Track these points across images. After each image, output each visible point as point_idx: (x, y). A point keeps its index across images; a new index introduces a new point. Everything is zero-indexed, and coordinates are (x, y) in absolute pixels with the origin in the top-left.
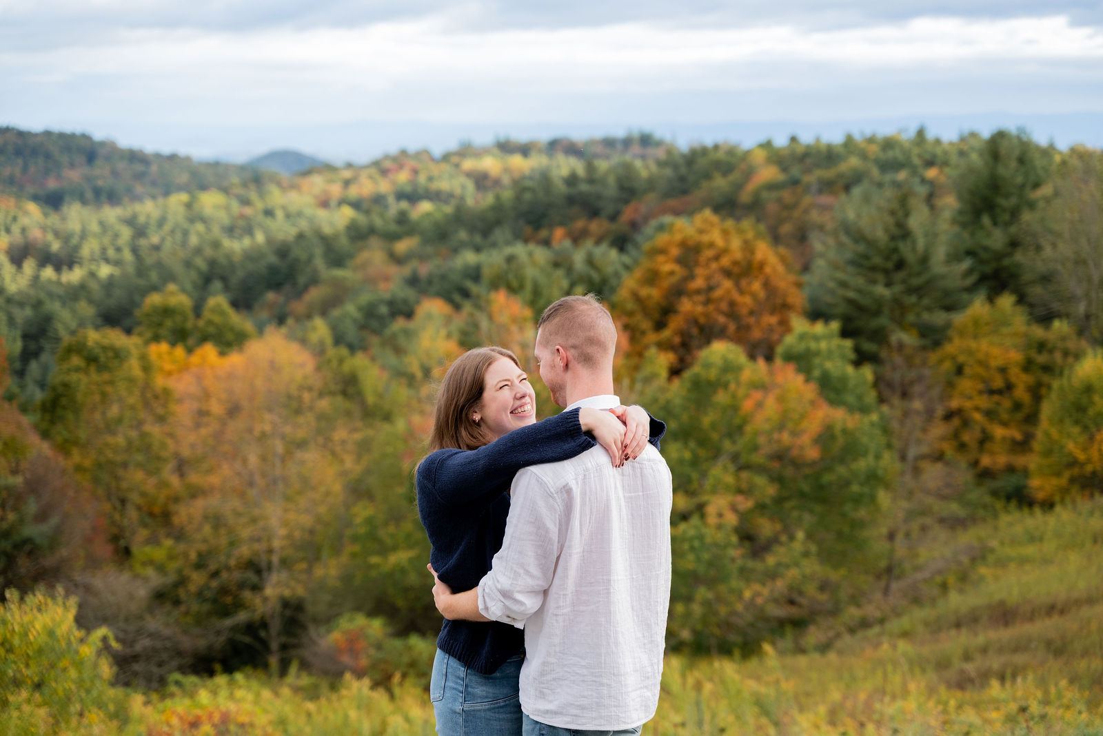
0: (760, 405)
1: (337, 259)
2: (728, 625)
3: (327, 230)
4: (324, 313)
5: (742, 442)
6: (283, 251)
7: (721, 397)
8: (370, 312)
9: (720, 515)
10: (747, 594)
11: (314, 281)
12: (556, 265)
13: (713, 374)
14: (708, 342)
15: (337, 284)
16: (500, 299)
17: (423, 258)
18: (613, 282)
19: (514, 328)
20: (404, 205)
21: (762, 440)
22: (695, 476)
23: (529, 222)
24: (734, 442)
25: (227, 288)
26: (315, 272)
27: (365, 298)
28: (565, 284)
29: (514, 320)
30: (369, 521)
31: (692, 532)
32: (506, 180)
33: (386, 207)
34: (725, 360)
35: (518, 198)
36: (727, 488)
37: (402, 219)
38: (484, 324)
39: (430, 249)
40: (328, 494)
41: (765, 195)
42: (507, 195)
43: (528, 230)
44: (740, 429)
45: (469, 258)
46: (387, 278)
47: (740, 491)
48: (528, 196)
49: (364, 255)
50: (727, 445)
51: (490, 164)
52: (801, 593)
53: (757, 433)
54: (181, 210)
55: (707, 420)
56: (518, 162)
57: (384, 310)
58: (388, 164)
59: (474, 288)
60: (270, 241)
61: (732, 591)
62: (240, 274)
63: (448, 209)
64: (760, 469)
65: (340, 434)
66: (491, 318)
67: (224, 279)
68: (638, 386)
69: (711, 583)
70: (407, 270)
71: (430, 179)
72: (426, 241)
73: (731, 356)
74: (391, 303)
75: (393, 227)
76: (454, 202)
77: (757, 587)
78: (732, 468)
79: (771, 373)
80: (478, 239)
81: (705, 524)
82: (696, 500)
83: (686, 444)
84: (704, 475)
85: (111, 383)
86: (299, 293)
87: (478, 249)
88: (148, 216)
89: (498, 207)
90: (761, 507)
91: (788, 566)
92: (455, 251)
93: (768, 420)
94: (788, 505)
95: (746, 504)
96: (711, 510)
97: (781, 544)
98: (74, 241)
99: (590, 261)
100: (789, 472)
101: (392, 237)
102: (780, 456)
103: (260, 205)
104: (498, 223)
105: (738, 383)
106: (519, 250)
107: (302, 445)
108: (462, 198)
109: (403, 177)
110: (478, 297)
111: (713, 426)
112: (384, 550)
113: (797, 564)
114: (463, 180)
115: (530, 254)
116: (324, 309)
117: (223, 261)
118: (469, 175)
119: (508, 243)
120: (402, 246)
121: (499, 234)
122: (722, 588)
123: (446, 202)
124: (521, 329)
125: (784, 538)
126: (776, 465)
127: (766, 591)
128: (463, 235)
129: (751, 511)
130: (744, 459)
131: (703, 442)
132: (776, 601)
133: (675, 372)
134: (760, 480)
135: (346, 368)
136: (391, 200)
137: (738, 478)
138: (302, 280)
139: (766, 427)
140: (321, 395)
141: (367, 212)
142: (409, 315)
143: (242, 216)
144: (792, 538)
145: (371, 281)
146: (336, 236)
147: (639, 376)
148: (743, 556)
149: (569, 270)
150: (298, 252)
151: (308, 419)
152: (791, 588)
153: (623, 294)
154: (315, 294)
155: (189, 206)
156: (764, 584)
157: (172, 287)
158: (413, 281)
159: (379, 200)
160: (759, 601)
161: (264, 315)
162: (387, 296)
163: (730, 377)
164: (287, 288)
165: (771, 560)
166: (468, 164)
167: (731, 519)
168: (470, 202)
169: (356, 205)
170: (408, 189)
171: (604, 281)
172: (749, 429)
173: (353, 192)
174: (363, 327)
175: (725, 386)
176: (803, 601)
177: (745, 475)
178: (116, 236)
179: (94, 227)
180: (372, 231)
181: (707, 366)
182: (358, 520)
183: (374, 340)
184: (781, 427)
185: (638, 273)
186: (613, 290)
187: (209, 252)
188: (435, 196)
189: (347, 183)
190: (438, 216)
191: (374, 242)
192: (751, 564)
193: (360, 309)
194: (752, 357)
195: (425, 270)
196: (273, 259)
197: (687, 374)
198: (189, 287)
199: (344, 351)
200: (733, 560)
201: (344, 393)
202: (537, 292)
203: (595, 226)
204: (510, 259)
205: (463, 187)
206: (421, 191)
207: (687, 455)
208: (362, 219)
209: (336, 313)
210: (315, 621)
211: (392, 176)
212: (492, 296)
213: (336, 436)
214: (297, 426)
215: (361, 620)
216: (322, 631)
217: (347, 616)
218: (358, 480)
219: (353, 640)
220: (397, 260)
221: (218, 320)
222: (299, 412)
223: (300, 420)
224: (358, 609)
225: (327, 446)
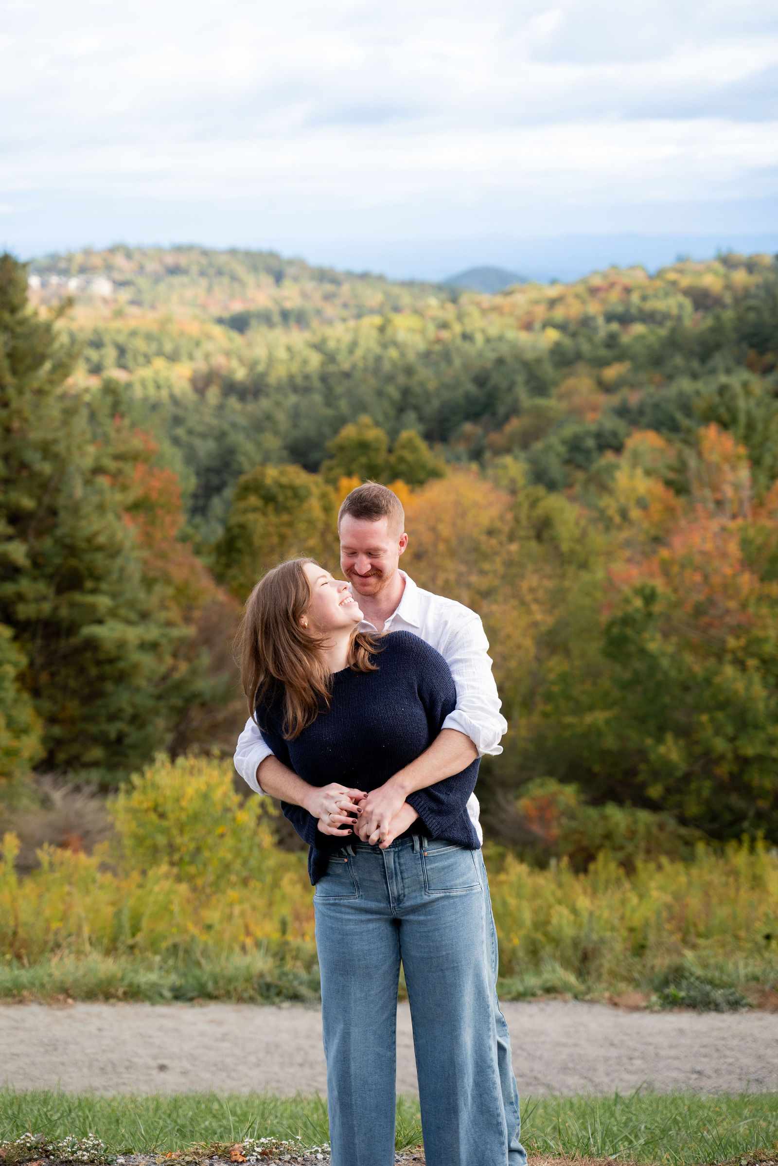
1: (540, 387)
3: (529, 356)
4: (525, 446)
6: (481, 380)
8: (575, 446)
11: (515, 410)
12: (777, 395)
15: (539, 413)
16: (711, 434)
17: (633, 386)
19: (727, 468)
20: (615, 326)
23: (753, 346)
25: (421, 419)
26: (516, 401)
27: (569, 430)
29: (727, 458)
30: (564, 678)
32: (728, 298)
33: (595, 330)
35: (741, 319)
37: (612, 341)
38: (693, 463)
39: (643, 376)
40: (519, 647)
42: (730, 316)
43: (752, 354)
45: (685, 385)
46: (594, 409)
48: (752, 316)
49: (571, 382)
51: (711, 281)
54: (374, 333)
56: (740, 277)
57: (590, 443)
58: (597, 281)
59: (685, 422)
60: (466, 367)
62: (436, 403)
63: (664, 332)
65: (531, 580)
66: (701, 455)
67: (418, 409)
70: (614, 400)
71: (645, 298)
72: (638, 367)
74: (598, 435)
75: (603, 352)
76: (669, 324)
80: (696, 365)
85: (290, 524)
86: (499, 425)
87: (695, 376)
88: (339, 341)
89: (718, 329)
92: (670, 378)
98: (261, 368)
101: (602, 363)
103: (458, 328)
104: (717, 346)
106: (737, 378)
108: (679, 319)
109: (614, 296)
110: (688, 431)
112: (579, 709)
114: (681, 298)
115: (747, 383)
116: (525, 440)
117: (418, 390)
118: (687, 292)
119: (728, 371)
120: (611, 373)
121: (719, 360)
123: (661, 324)
124: (735, 469)
128: (679, 360)
135: (539, 511)
136: (600, 321)
138: (502, 410)
140: (512, 538)
141: (574, 335)
142: (618, 449)
143: (439, 341)
145: (576, 413)
146: (539, 361)
150: (496, 379)
151: (498, 565)
154: (515, 425)
155: (382, 329)
157: (365, 419)
158: (622, 412)
159: (586, 322)
161: (461, 449)
162: (593, 428)
164: (486, 418)
166: (685, 280)
168: (688, 323)
169: (562, 327)
170: (620, 309)
173: (559, 314)
174: (568, 462)
178: (305, 362)
179: (282, 354)
180: (579, 356)
182: (552, 677)
183: (580, 476)
187: (402, 379)
188: (649, 318)
189: (553, 303)
190: (652, 340)
191: (581, 368)
193: (564, 442)
195: (634, 398)
196: (471, 388)
198: (380, 418)
199: (541, 491)
201: (539, 537)
202: (752, 427)
204: (724, 390)
205: (681, 307)
206: (634, 311)
208: (568, 342)
209: (538, 446)
210: (504, 784)
211: (602, 295)
212: (702, 431)
213: (525, 585)
214: (482, 572)
215: (552, 786)
216: (510, 797)
217: (538, 781)
218: (551, 633)
219: (545, 808)
220: (606, 388)
221: (409, 457)
222: (485, 557)
223: (486, 566)
224: (551, 773)
225: (516, 595)
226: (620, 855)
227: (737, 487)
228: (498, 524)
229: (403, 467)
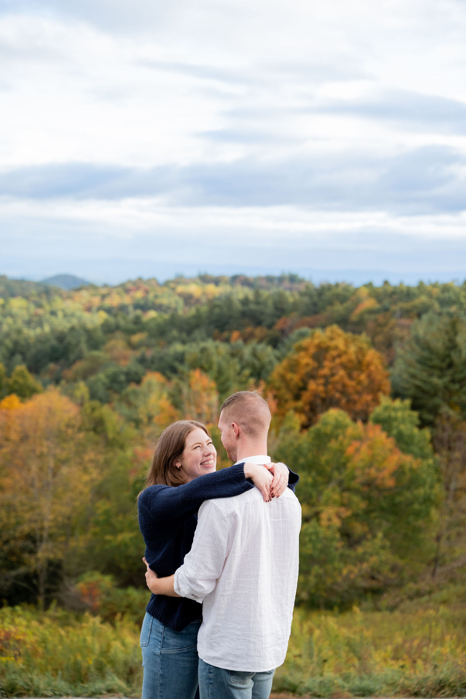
0: (357, 451)
1: (95, 344)
2: (331, 590)
3: (90, 326)
5: (346, 473)
7: (333, 445)
8: (114, 379)
9: (330, 520)
10: (345, 572)
12: (233, 355)
13: (329, 429)
14: (327, 409)
15: (94, 360)
16: (196, 375)
18: (269, 368)
19: (204, 394)
20: (139, 312)
21: (358, 473)
22: (314, 494)
23: (217, 327)
24: (340, 473)
25: (24, 360)
28: (238, 367)
29: (205, 389)
31: (311, 530)
32: (204, 300)
33: (127, 313)
34: (337, 420)
35: (211, 312)
36: (335, 502)
37: (137, 321)
38: (185, 390)
39: (153, 341)
40: (81, 493)
41: (366, 317)
42: (204, 309)
43: (216, 332)
44: (344, 465)
45: (178, 347)
46: (126, 358)
47: (343, 505)
48: (217, 310)
49: (112, 343)
50: (336, 474)
51: (195, 289)
52: (379, 572)
53: (355, 468)
55: (324, 458)
56: (211, 288)
57: (122, 378)
58: (130, 286)
59: (180, 367)
60: (53, 331)
61: (335, 569)
62: (33, 351)
63: (166, 316)
64: (356, 491)
65: (90, 455)
66: (190, 386)
67: (23, 354)
68: (281, 435)
69: (322, 563)
70: (138, 354)
71: (156, 297)
72: (151, 336)
73: (341, 419)
74: (127, 374)
75: (131, 326)
76: (170, 312)
77: (351, 567)
78: (338, 490)
79: (365, 430)
80: (184, 336)
81: (320, 525)
82: (314, 510)
83: (310, 473)
84: (320, 493)
87: (184, 342)
89: (198, 316)
90: (356, 516)
91: (371, 555)
92: (170, 343)
93: (362, 460)
94: (373, 515)
95: (346, 513)
96: (324, 516)
97: (367, 540)
99: (254, 354)
100: (375, 494)
101: (130, 332)
102: (369, 484)
103: (48, 308)
104: (197, 326)
105: (344, 436)
106: (210, 344)
108: (176, 310)
109: (139, 295)
110: (183, 373)
111: (327, 462)
112: (115, 532)
113: (377, 554)
114: (176, 298)
115: (217, 348)
116: (85, 375)
117: (23, 342)
118: (180, 295)
119: (203, 340)
120: (136, 338)
121: (198, 334)
122: (329, 567)
123: (165, 312)
124: (209, 395)
125: (369, 536)
126: (365, 489)
127: (356, 570)
128: (175, 333)
129: (349, 518)
130: (345, 485)
131: (320, 473)
132: (363, 577)
133: (305, 427)
134: (356, 499)
135: (96, 414)
136: (131, 309)
137: (342, 497)
138: (72, 356)
139: (361, 465)
140: (80, 430)
141: (115, 316)
142: (138, 382)
143: (36, 315)
144: (374, 536)
145: (116, 359)
146: (95, 330)
147: (282, 428)
148: (343, 547)
149: (241, 359)
150: (70, 339)
151: (71, 446)
152: (373, 569)
153: (274, 376)
154: (79, 366)
156: (355, 566)
158: (142, 361)
159: (123, 308)
160: (352, 576)
161: (47, 377)
163: (339, 431)
164: (62, 361)
165: (360, 550)
166: (180, 289)
167: (337, 523)
168: (180, 312)
169: (108, 311)
170: (142, 302)
171: (263, 367)
172: (350, 465)
173: (108, 302)
175: (336, 437)
176: (381, 577)
177: (346, 494)
180: (118, 328)
181: (325, 424)
182: (100, 511)
183: (116, 397)
184: (370, 465)
185: (285, 363)
186: (268, 373)
187: (14, 336)
188: (159, 308)
189: (104, 297)
190: (160, 320)
191: (119, 335)
192: (347, 552)
193: (108, 377)
194: (355, 420)
195: (149, 354)
196: (54, 342)
197: (312, 429)
198: (0, 358)
199: (96, 403)
200: (336, 549)
201: (95, 430)
202: (220, 372)
203: (259, 332)
204: (203, 350)
205: (177, 303)
207: (310, 480)
208: (112, 320)
209: (92, 378)
210: (69, 575)
211: (132, 294)
212: (192, 373)
213: (87, 458)
214: (63, 449)
215: (97, 576)
216: (73, 581)
217: (89, 573)
218: (101, 486)
219: (92, 588)
220: (133, 347)
221: (21, 381)
222: (65, 441)
223: (65, 445)
224: (96, 568)
225: (81, 463)
226: (136, 617)
227: (210, 406)
228: (73, 422)
229: (16, 387)
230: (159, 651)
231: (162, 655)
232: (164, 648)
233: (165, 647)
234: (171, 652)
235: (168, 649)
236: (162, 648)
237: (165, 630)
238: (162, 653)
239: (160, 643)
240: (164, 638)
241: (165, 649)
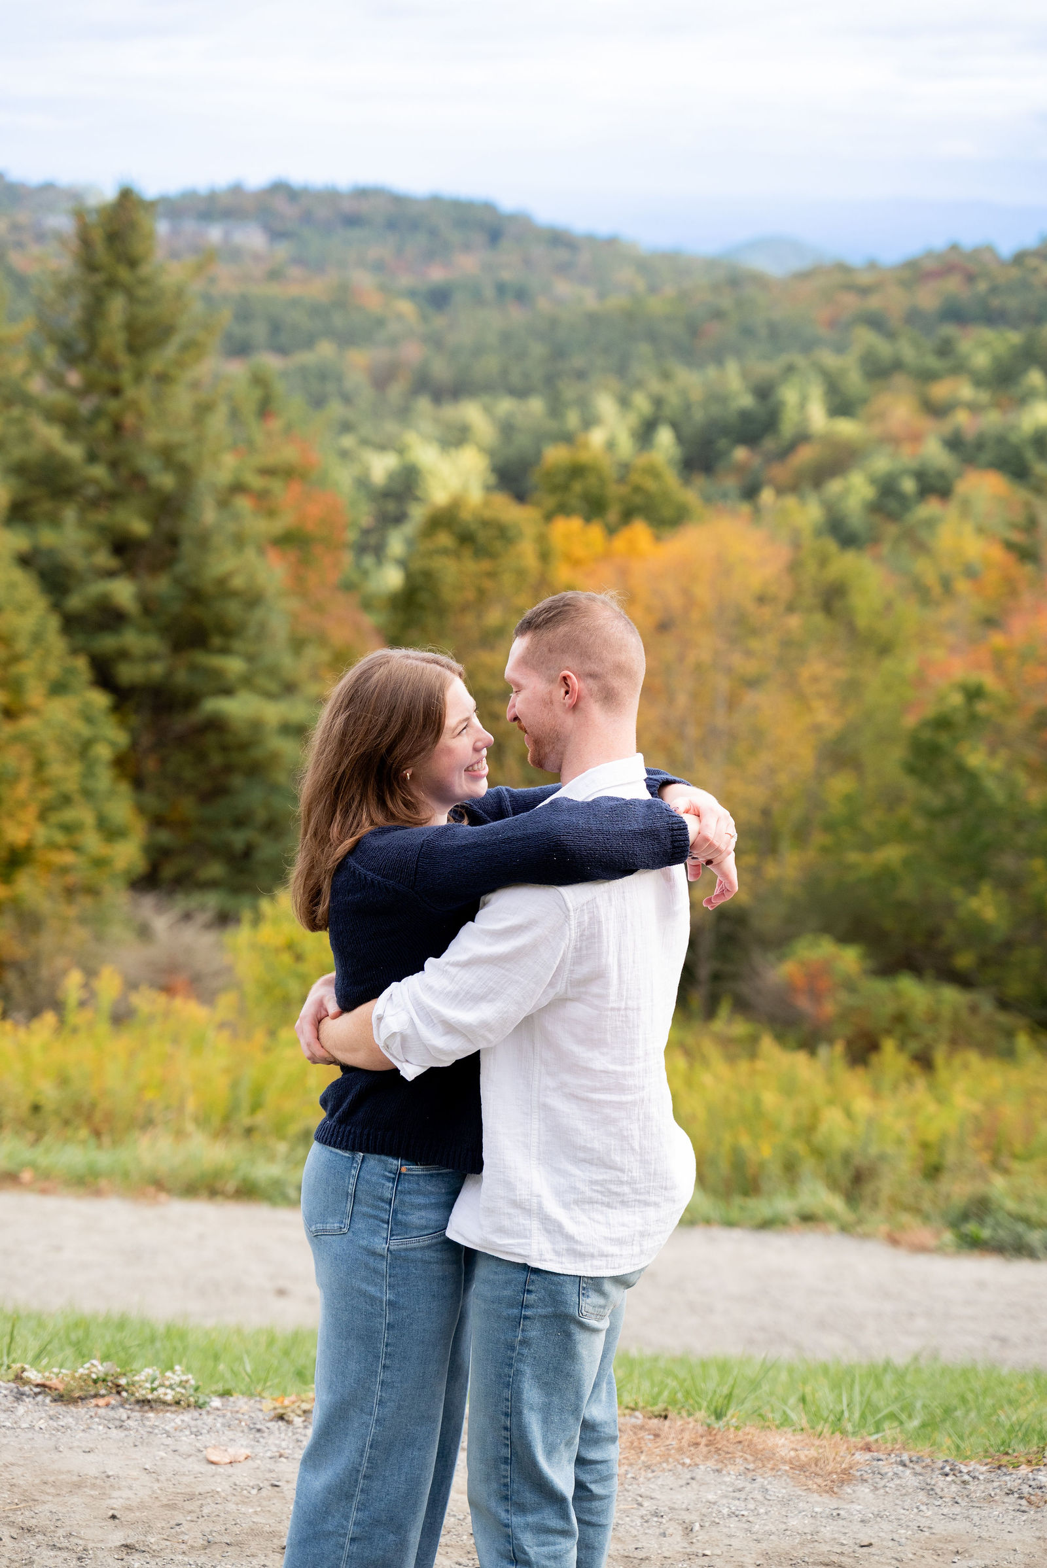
4: (817, 486)
6: (763, 387)
8: (887, 488)
11: (804, 436)
15: (838, 442)
17: (972, 409)
20: (949, 328)
26: (808, 422)
27: (881, 465)
30: (850, 799)
37: (946, 348)
39: (986, 397)
40: (792, 756)
45: (1042, 412)
46: (916, 438)
49: (883, 402)
57: (909, 485)
58: (930, 266)
60: (743, 372)
62: (699, 419)
67: (676, 424)
70: (946, 427)
71: (994, 291)
72: (982, 385)
74: (921, 475)
75: (932, 361)
85: (492, 575)
86: (783, 455)
92: (1022, 402)
98: (465, 356)
101: (928, 376)
103: (736, 320)
107: (752, 683)
109: (953, 286)
112: (867, 843)
116: (818, 477)
117: (675, 400)
120: (942, 390)
128: (1036, 378)
135: (831, 572)
136: (934, 320)
138: (787, 435)
140: (791, 608)
141: (894, 337)
142: (945, 494)
145: (890, 440)
151: (768, 645)
154: (807, 455)
158: (956, 443)
162: (913, 463)
164: (767, 443)
169: (877, 323)
173: (874, 304)
174: (877, 510)
179: (493, 339)
180: (897, 365)
182: (834, 797)
183: (890, 529)
188: (998, 317)
189: (866, 291)
191: (901, 382)
193: (874, 483)
195: (974, 426)
196: (747, 401)
199: (833, 546)
201: (827, 608)
206: (976, 305)
208: (884, 347)
209: (834, 487)
210: (763, 942)
211: (936, 283)
213: (805, 673)
214: (749, 653)
215: (828, 947)
216: (771, 957)
217: (808, 939)
218: (841, 739)
219: (816, 976)
220: (933, 409)
221: (650, 485)
223: (754, 645)
224: (826, 929)
225: (792, 686)
226: (914, 1046)
228: (773, 589)
230: (384, 1245)
231: (391, 1252)
232: (397, 1235)
233: (397, 1232)
234: (414, 1243)
235: (406, 1236)
236: (392, 1235)
237: (397, 1192)
238: (391, 1248)
239: (386, 1226)
240: (395, 1212)
241: (399, 1238)
